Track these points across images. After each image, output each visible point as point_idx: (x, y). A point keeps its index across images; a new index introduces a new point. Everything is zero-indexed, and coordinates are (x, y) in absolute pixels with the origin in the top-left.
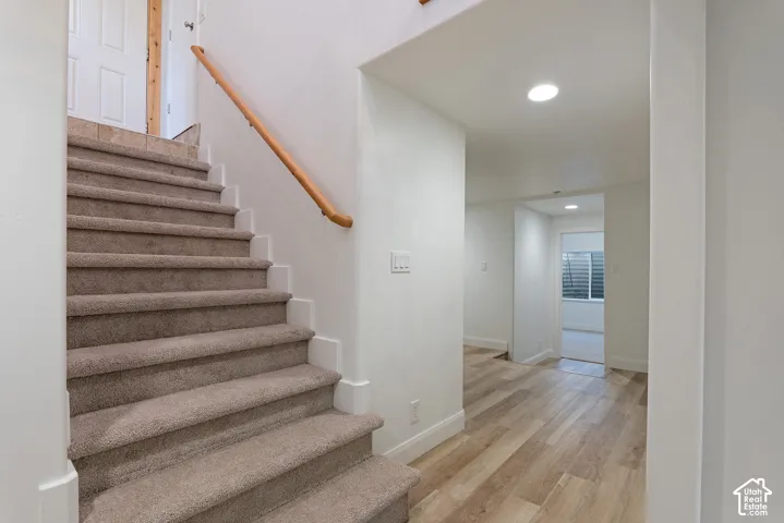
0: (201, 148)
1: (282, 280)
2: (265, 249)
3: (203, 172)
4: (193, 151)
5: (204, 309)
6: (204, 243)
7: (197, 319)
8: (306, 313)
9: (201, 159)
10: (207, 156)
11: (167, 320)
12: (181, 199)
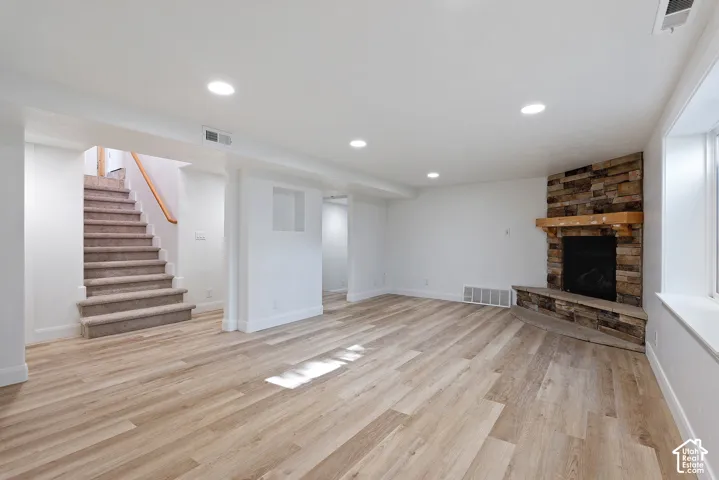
0: (126, 180)
1: (157, 243)
2: (151, 231)
3: (126, 194)
4: (122, 183)
5: (123, 252)
6: (125, 228)
7: (119, 255)
8: (164, 256)
9: (126, 187)
10: (129, 186)
11: (110, 255)
12: (115, 209)
